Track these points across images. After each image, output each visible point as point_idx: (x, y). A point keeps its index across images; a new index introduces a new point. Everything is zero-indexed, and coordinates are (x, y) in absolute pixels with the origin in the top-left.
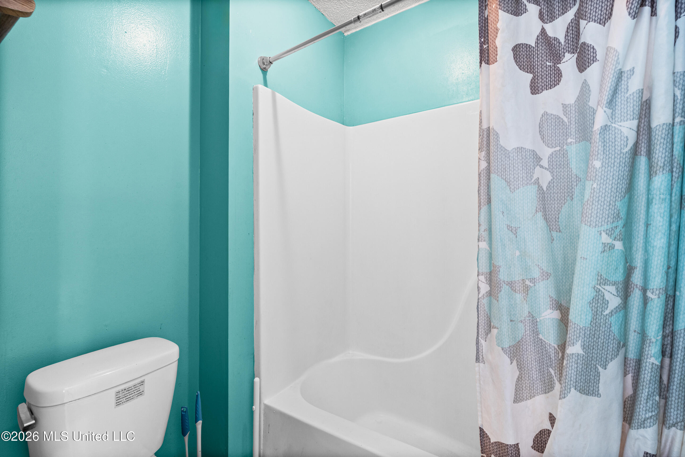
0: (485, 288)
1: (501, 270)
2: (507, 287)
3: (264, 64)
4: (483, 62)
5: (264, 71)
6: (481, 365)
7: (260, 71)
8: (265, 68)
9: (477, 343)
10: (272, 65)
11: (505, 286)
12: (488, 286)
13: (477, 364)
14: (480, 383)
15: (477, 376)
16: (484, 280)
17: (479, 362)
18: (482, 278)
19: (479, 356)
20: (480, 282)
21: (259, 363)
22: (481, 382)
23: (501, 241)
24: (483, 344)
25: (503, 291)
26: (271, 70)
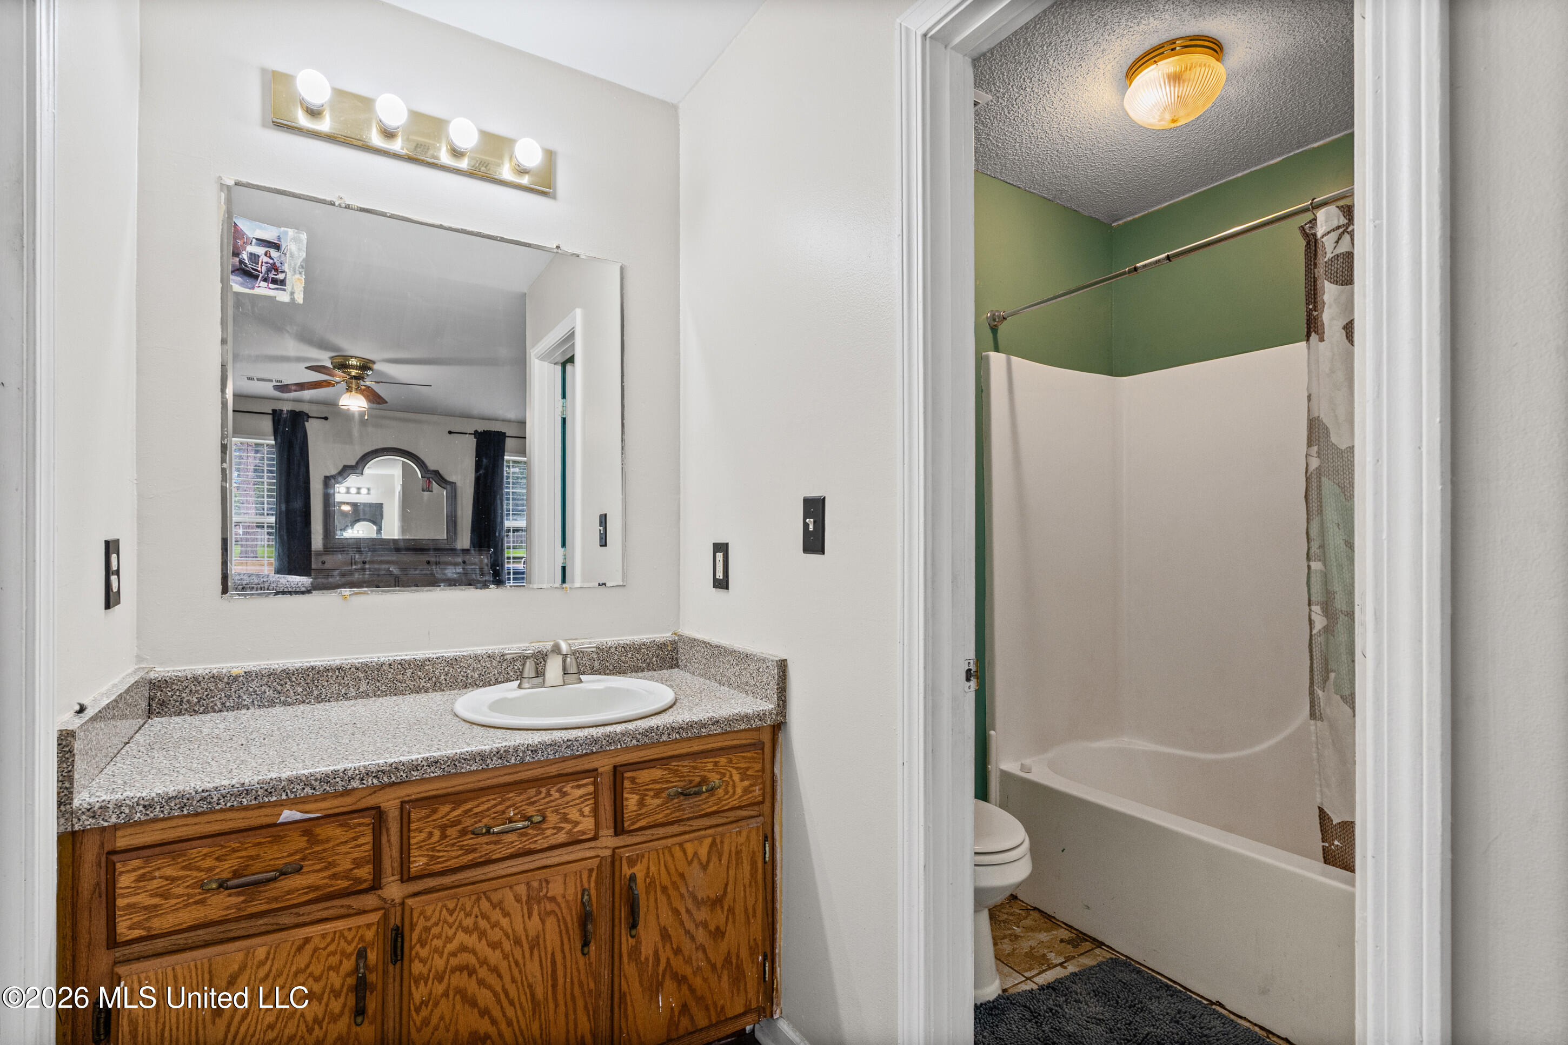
0: (1320, 622)
1: (1337, 597)
2: (1346, 618)
3: (994, 320)
4: (1313, 334)
5: (994, 330)
6: (1319, 723)
7: (990, 331)
8: (996, 326)
9: (1312, 693)
10: (1005, 322)
11: (1342, 617)
12: (1325, 619)
13: (1312, 722)
14: (1318, 748)
15: (1314, 739)
16: (1319, 611)
17: (1315, 719)
18: (1316, 609)
19: (1315, 711)
20: (1313, 614)
21: (993, 715)
22: (1319, 746)
23: (1336, 560)
24: (1321, 696)
25: (1340, 623)
26: (1003, 328)
